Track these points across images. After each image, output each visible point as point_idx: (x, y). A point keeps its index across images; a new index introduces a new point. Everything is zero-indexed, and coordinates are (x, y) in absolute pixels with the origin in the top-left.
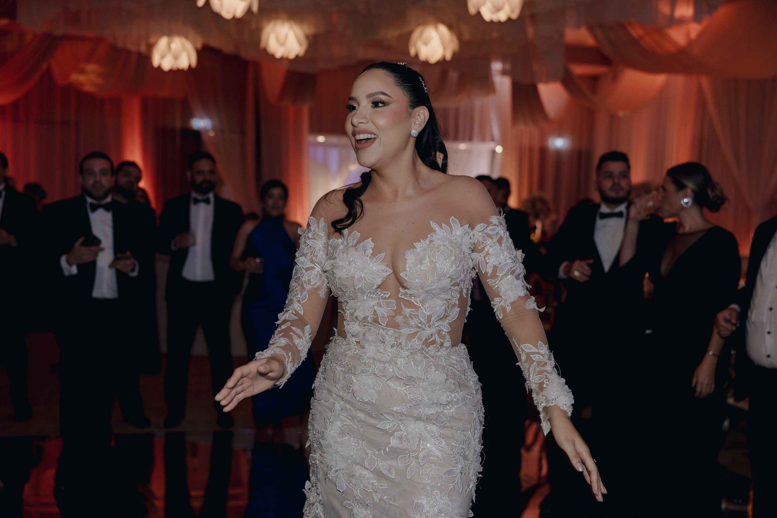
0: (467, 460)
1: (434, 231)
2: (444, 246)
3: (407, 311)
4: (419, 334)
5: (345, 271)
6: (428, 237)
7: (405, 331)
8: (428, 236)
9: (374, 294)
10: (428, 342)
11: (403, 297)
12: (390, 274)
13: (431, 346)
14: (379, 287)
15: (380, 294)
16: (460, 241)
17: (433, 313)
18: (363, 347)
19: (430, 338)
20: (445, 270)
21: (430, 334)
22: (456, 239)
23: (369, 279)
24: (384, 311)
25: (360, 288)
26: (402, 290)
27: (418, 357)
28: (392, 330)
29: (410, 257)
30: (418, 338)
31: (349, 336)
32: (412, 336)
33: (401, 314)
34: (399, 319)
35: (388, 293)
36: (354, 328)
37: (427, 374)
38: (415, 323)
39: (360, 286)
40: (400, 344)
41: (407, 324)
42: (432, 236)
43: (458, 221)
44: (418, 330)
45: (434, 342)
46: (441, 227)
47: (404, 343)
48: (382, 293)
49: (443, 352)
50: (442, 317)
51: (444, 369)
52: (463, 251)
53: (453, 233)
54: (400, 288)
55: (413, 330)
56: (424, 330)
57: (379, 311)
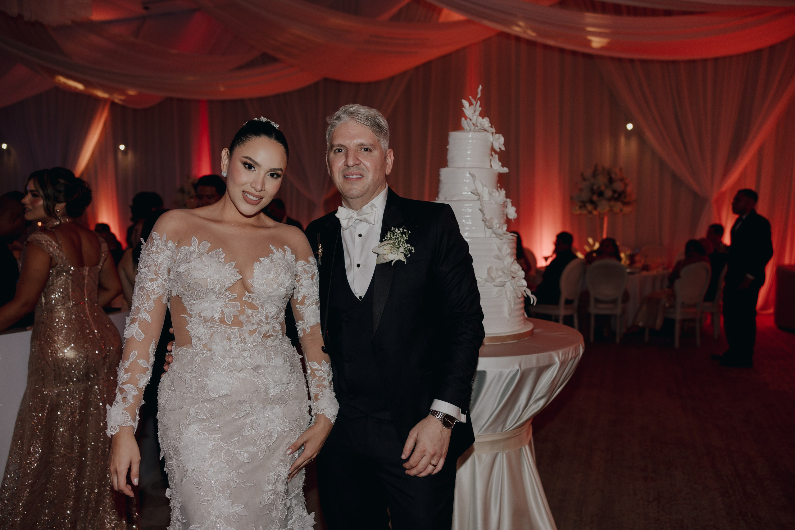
1: (274, 253)
2: (284, 263)
3: (249, 311)
4: (259, 330)
5: (201, 272)
7: (247, 328)
8: (270, 255)
9: (222, 295)
10: (266, 336)
11: (247, 299)
12: (240, 279)
13: (269, 338)
14: (228, 289)
15: (228, 295)
17: (269, 314)
19: (267, 333)
20: (285, 282)
21: (267, 330)
23: (221, 282)
24: (230, 311)
26: (246, 293)
27: (260, 348)
28: (236, 328)
29: (257, 268)
30: (258, 333)
32: (252, 332)
33: (244, 314)
34: (243, 318)
35: (235, 295)
36: (200, 331)
37: (270, 361)
38: (256, 320)
39: (213, 287)
40: (245, 339)
41: (249, 321)
42: (272, 256)
43: (289, 250)
44: (258, 326)
45: (269, 336)
46: (278, 251)
47: (247, 338)
48: (230, 295)
49: (278, 342)
50: (275, 318)
51: (281, 354)
53: (285, 258)
55: (254, 327)
56: (262, 326)
57: (226, 310)
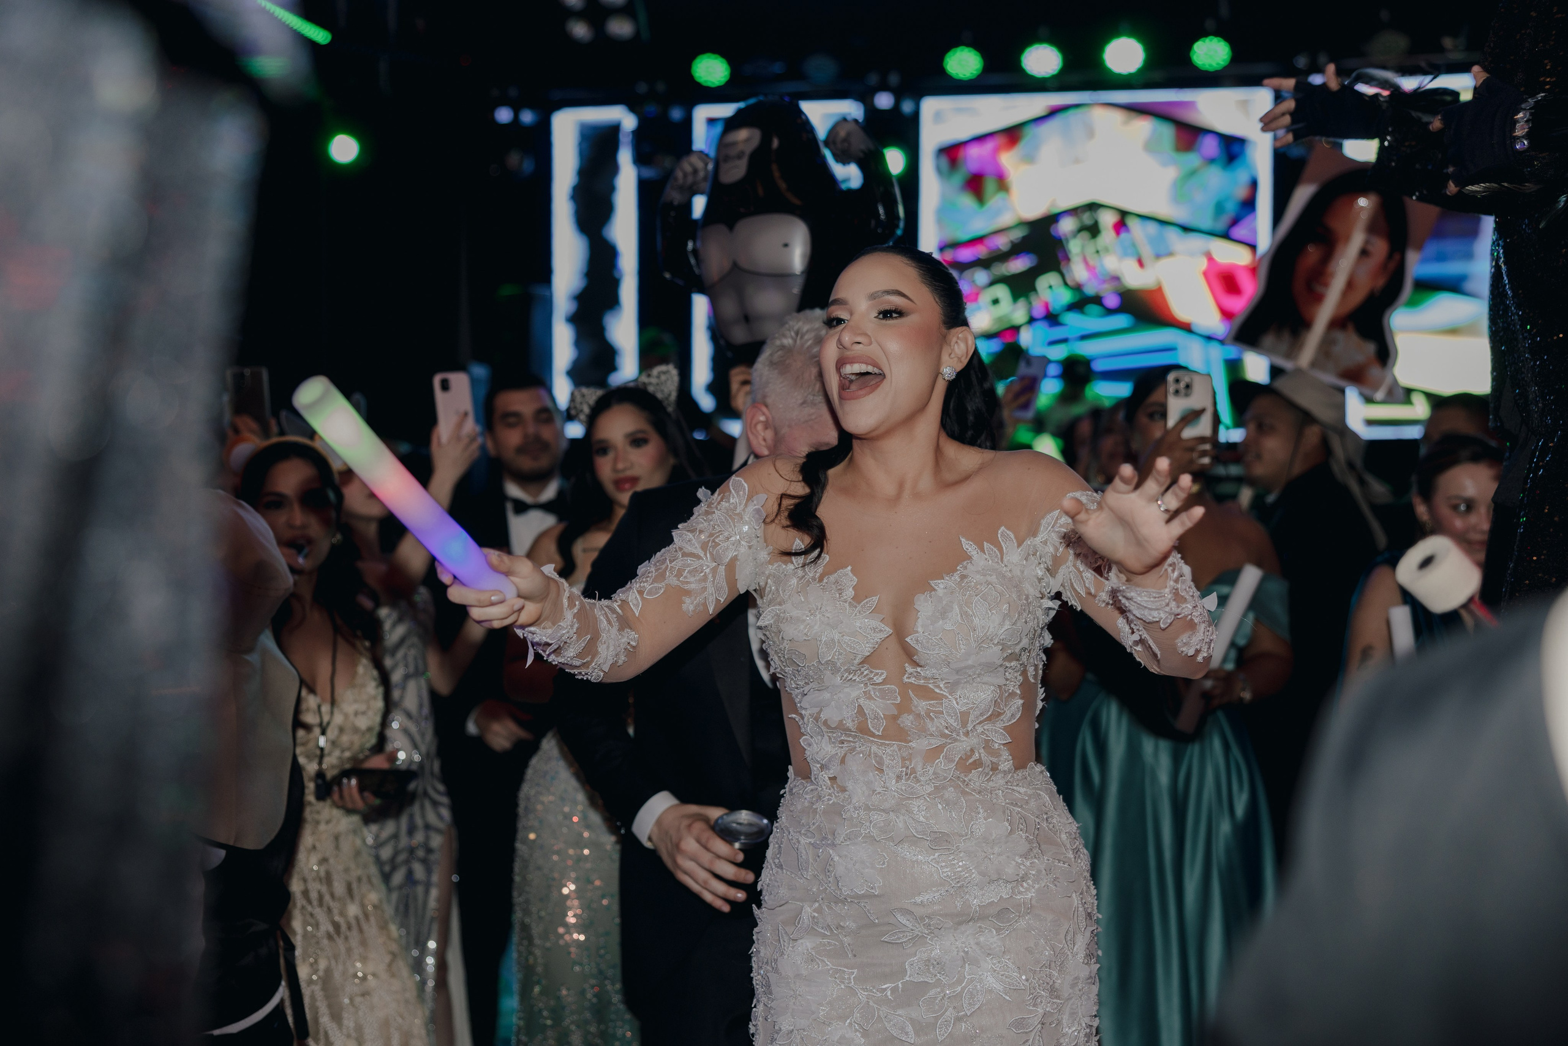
0: (1058, 997)
1: (970, 558)
2: (989, 583)
3: (922, 705)
4: (947, 750)
5: (802, 627)
6: (957, 570)
7: (920, 744)
8: (958, 568)
9: (855, 675)
10: (967, 764)
11: (912, 680)
12: (888, 637)
13: (973, 771)
14: (865, 661)
15: (867, 675)
16: (1019, 573)
17: (972, 708)
18: (843, 790)
19: (970, 757)
20: (991, 630)
21: (969, 748)
22: (1010, 570)
23: (848, 645)
24: (877, 707)
25: (829, 661)
26: (909, 668)
27: (950, 793)
28: (894, 744)
29: (924, 606)
30: (946, 757)
31: (815, 768)
32: (934, 753)
33: (910, 712)
34: (907, 720)
35: (882, 674)
36: (822, 750)
37: (972, 825)
38: (937, 727)
39: (830, 658)
40: (914, 771)
41: (923, 731)
42: (965, 568)
43: (1012, 536)
44: (944, 740)
45: (978, 764)
46: (983, 551)
47: (919, 768)
48: (871, 672)
49: (999, 781)
50: (991, 715)
51: (1004, 812)
52: (1026, 592)
53: (1005, 560)
54: (907, 665)
55: (936, 742)
56: (956, 740)
57: (869, 706)
